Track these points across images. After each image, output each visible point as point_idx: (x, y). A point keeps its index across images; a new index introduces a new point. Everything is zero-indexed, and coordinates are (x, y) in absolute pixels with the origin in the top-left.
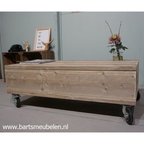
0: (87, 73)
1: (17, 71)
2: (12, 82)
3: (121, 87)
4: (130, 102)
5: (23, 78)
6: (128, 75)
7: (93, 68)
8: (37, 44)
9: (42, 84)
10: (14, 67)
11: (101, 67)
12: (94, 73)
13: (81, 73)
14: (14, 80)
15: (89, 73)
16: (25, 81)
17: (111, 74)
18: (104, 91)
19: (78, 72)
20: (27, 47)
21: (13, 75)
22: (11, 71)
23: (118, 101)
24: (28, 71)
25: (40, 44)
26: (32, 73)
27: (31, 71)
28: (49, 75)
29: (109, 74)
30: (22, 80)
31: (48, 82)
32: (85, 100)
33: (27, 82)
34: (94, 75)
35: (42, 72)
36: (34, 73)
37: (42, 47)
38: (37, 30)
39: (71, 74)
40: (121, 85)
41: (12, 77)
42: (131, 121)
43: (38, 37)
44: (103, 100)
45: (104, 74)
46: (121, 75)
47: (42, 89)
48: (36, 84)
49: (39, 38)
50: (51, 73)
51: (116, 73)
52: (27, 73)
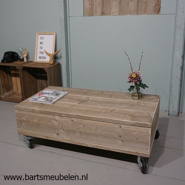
0: (104, 124)
1: (29, 113)
2: (23, 124)
3: (137, 140)
4: (145, 154)
5: (36, 121)
6: (144, 131)
7: (110, 120)
8: (38, 53)
9: (58, 130)
10: (26, 109)
11: (119, 121)
12: (112, 125)
13: (98, 123)
14: (26, 121)
15: (106, 125)
16: (39, 124)
17: (127, 128)
18: (121, 142)
19: (95, 123)
20: (25, 55)
21: (25, 117)
22: (23, 112)
23: (133, 152)
24: (42, 115)
25: (42, 53)
26: (47, 117)
27: (45, 116)
28: (65, 122)
29: (126, 128)
30: (35, 123)
31: (64, 129)
32: (102, 149)
33: (41, 126)
34: (111, 127)
35: (57, 118)
36: (48, 118)
37: (45, 58)
38: (37, 34)
39: (88, 124)
40: (137, 139)
41: (24, 118)
42: (145, 171)
43: (39, 43)
44: (119, 150)
45: (120, 127)
46: (137, 130)
47: (58, 134)
48: (51, 128)
49: (41, 45)
50: (67, 120)
51: (133, 128)
52: (41, 117)
